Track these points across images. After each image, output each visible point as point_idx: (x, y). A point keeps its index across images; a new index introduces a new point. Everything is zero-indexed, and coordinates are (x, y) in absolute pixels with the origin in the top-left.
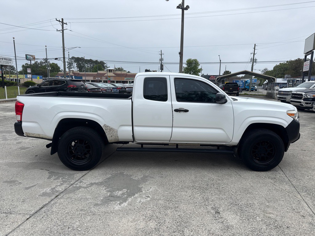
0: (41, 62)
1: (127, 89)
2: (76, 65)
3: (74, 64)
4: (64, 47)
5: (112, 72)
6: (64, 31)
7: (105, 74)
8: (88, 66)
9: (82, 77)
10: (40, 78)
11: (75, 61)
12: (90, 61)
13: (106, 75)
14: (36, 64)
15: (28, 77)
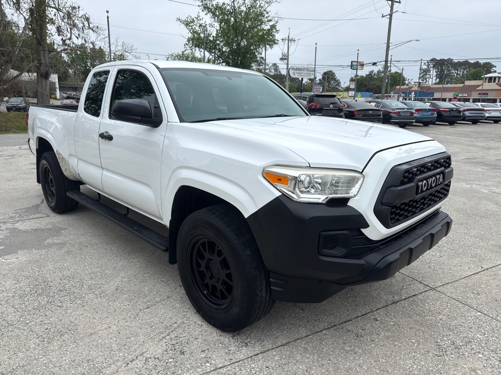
0: (378, 72)
1: (467, 113)
2: (435, 74)
3: (432, 72)
4: (389, 43)
5: (494, 82)
6: (393, 14)
7: (479, 86)
8: (457, 74)
9: (434, 93)
10: (362, 96)
11: (434, 67)
12: (465, 64)
13: (480, 88)
14: (371, 75)
15: (350, 95)
